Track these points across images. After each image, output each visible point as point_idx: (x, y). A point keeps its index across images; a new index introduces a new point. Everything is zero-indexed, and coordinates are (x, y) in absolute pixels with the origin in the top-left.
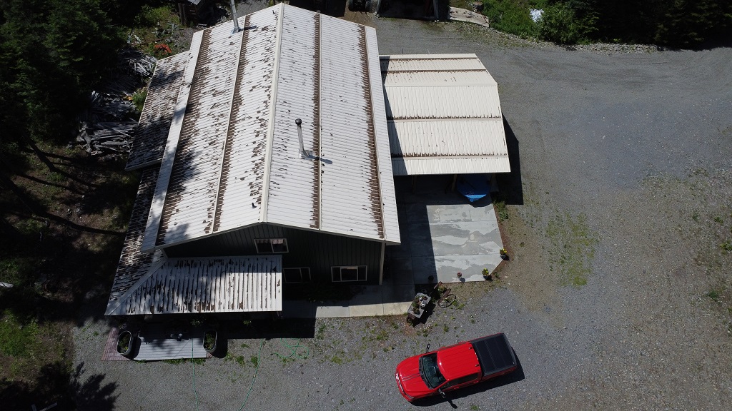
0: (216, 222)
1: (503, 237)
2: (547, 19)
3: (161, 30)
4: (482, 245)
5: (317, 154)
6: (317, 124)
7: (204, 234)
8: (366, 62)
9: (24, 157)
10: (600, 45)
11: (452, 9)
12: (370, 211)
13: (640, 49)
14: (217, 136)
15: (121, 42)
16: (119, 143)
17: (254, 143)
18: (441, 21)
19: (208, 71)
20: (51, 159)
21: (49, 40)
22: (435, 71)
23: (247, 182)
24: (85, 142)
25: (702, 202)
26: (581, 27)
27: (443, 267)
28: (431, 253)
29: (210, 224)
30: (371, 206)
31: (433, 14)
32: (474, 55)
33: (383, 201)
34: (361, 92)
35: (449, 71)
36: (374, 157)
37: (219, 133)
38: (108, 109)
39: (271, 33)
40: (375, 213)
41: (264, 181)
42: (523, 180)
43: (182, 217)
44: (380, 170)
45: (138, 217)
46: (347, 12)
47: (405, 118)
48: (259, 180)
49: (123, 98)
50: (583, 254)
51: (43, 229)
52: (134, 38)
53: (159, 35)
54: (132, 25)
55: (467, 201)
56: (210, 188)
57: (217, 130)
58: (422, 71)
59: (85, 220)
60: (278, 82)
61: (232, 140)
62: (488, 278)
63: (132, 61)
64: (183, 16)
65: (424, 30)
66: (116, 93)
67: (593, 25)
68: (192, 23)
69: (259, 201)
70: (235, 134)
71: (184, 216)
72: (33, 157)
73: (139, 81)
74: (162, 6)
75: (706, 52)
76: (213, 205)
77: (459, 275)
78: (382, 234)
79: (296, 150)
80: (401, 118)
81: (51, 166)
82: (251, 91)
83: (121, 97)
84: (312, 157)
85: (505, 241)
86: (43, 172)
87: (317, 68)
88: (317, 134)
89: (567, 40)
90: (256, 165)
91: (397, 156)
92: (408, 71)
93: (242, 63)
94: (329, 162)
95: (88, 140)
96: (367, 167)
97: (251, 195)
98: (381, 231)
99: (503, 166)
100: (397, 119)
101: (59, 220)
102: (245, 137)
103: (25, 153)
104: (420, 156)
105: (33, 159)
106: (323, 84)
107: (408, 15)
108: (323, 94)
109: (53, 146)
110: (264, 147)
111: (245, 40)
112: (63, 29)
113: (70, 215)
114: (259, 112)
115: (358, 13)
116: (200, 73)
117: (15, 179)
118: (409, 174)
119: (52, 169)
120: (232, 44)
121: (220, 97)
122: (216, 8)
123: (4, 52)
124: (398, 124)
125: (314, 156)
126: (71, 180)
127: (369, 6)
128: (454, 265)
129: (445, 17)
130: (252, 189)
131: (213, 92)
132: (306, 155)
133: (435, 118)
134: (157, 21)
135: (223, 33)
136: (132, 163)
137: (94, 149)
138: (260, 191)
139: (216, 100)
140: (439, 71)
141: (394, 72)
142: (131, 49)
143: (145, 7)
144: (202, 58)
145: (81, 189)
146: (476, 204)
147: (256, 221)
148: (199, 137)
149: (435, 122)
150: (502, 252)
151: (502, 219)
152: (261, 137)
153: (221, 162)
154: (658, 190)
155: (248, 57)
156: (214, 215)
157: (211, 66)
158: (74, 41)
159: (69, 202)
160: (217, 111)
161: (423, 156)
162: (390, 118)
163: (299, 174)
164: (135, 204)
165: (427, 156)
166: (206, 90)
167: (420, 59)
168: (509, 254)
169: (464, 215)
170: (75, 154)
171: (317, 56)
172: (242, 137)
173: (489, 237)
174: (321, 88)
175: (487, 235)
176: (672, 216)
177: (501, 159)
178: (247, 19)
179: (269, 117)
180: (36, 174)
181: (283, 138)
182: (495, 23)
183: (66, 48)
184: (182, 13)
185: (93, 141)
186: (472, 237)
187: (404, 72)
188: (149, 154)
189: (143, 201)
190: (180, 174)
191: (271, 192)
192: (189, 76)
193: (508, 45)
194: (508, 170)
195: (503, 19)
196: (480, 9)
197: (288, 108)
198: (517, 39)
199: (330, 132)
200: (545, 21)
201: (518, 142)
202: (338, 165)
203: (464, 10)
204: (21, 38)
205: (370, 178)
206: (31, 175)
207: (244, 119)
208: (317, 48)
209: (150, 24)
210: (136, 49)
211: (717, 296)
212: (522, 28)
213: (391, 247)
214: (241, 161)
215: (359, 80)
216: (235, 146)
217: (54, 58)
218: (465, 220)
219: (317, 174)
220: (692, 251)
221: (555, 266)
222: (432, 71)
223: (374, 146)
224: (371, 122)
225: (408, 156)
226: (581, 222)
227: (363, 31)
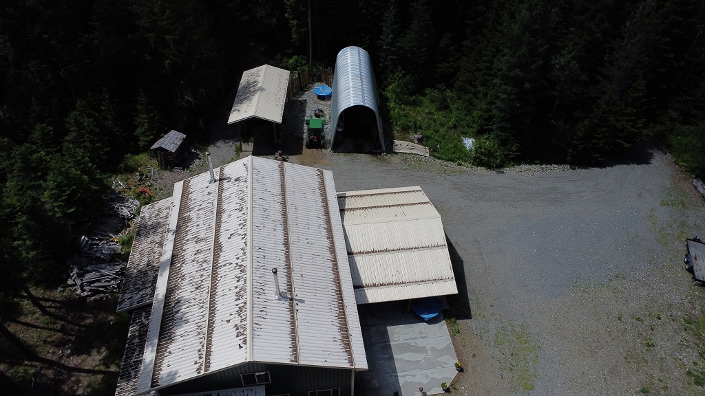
0: (206, 363)
1: (457, 350)
2: (478, 148)
3: (142, 175)
4: (439, 359)
5: (291, 294)
6: (288, 267)
7: (195, 375)
8: (327, 204)
9: (18, 304)
10: (524, 167)
11: (397, 142)
12: (340, 342)
13: (555, 170)
14: (202, 281)
15: (106, 188)
16: (107, 284)
17: (236, 287)
18: (388, 153)
19: (190, 219)
20: (43, 303)
21: (46, 196)
22: (386, 206)
23: (232, 324)
24: (76, 285)
25: (624, 304)
26: (506, 153)
27: (406, 383)
28: (395, 371)
29: (201, 365)
30: (340, 338)
31: (380, 147)
32: (418, 188)
33: (351, 332)
34: (324, 233)
35: (399, 205)
36: (339, 292)
37: (203, 278)
38: (96, 252)
39: (243, 183)
40: (345, 344)
41: (248, 322)
42: (470, 296)
43: (174, 359)
44: (346, 304)
45: (130, 357)
46: (305, 150)
47: (363, 253)
48: (243, 323)
49: (109, 240)
50: (528, 360)
51: (35, 375)
52: (117, 183)
53: (140, 180)
54: (116, 172)
55: (422, 320)
56: (199, 331)
57: (202, 275)
58: (375, 207)
59: (74, 361)
60: (252, 230)
61: (216, 285)
62: (447, 390)
63: (117, 205)
64: (161, 161)
65: (373, 163)
66: (103, 235)
67: (517, 151)
68: (169, 167)
69: (245, 341)
70: (218, 279)
71: (176, 358)
72: (26, 302)
73: (124, 223)
74: (142, 153)
75: (609, 169)
76: (203, 346)
77: (421, 390)
78: (352, 363)
79: (272, 292)
80: (360, 253)
81: (43, 309)
82: (229, 238)
83: (107, 239)
84: (287, 298)
85: (459, 355)
86: (36, 317)
87: (285, 214)
88: (289, 276)
89: (496, 165)
90: (240, 308)
91: (358, 287)
92: (363, 208)
93: (220, 212)
94: (302, 301)
95: (79, 282)
96: (334, 303)
97: (237, 336)
98: (351, 360)
99: (451, 288)
100: (356, 253)
101: (50, 364)
102: (227, 283)
103: (18, 300)
104: (378, 285)
105: (26, 304)
106: (291, 228)
107: (358, 150)
108: (292, 238)
109: (44, 290)
110: (245, 291)
111: (221, 190)
112: (59, 186)
113: (61, 358)
114: (238, 258)
115: (315, 150)
116: (183, 221)
117: (9, 326)
118: (370, 302)
119: (45, 313)
120: (209, 193)
121: (202, 244)
122: (190, 153)
123: (5, 208)
124: (358, 259)
125: (289, 297)
126: (61, 323)
127: (324, 144)
128: (416, 380)
129: (390, 150)
130: (238, 331)
131: (195, 240)
132: (282, 296)
133: (389, 251)
134: (138, 166)
135: (201, 183)
136: (122, 306)
137: (83, 290)
138: (245, 333)
139: (198, 247)
140: (390, 206)
141: (351, 210)
142: (115, 194)
143: (129, 155)
144: (184, 207)
145: (72, 330)
146: (430, 322)
147: (243, 361)
148: (186, 282)
149: (389, 255)
150: (456, 365)
151: (454, 334)
152: (241, 282)
153: (207, 305)
154: (586, 295)
155: (225, 207)
156: (204, 356)
157: (193, 214)
158: (68, 195)
159: (60, 344)
160: (200, 257)
161: (381, 285)
162: (350, 254)
163: (277, 315)
164: (127, 345)
165: (385, 285)
166: (189, 237)
167: (372, 195)
168: (463, 366)
169: (421, 332)
170: (65, 297)
171: (284, 203)
172: (225, 282)
173: (444, 351)
174: (290, 233)
175: (442, 350)
176: (600, 319)
177: (449, 283)
178: (222, 170)
179: (247, 263)
180: (29, 319)
181: (261, 282)
182: (434, 152)
183: (61, 201)
184: (161, 159)
185: (83, 283)
186: (429, 352)
187: (360, 209)
188: (139, 296)
189: (134, 341)
190: (170, 317)
191: (254, 332)
192: (173, 223)
193: (447, 172)
194: (456, 292)
195: (441, 148)
196: (420, 141)
197: (263, 254)
198: (454, 165)
199: (301, 273)
200: (476, 150)
201: (462, 261)
202: (310, 303)
203: (407, 143)
204: (21, 195)
205: (338, 312)
206: (24, 321)
207: (225, 265)
208: (283, 195)
209: (131, 170)
210: (120, 193)
211: (647, 392)
212: (457, 155)
213: (360, 374)
214: (226, 305)
215: (322, 222)
216: (219, 290)
217: (50, 211)
218: (422, 338)
219: (292, 313)
220: (621, 350)
221: (505, 373)
222: (384, 206)
223: (339, 283)
224: (335, 261)
225: (368, 286)
226: (524, 330)
227: (321, 175)
